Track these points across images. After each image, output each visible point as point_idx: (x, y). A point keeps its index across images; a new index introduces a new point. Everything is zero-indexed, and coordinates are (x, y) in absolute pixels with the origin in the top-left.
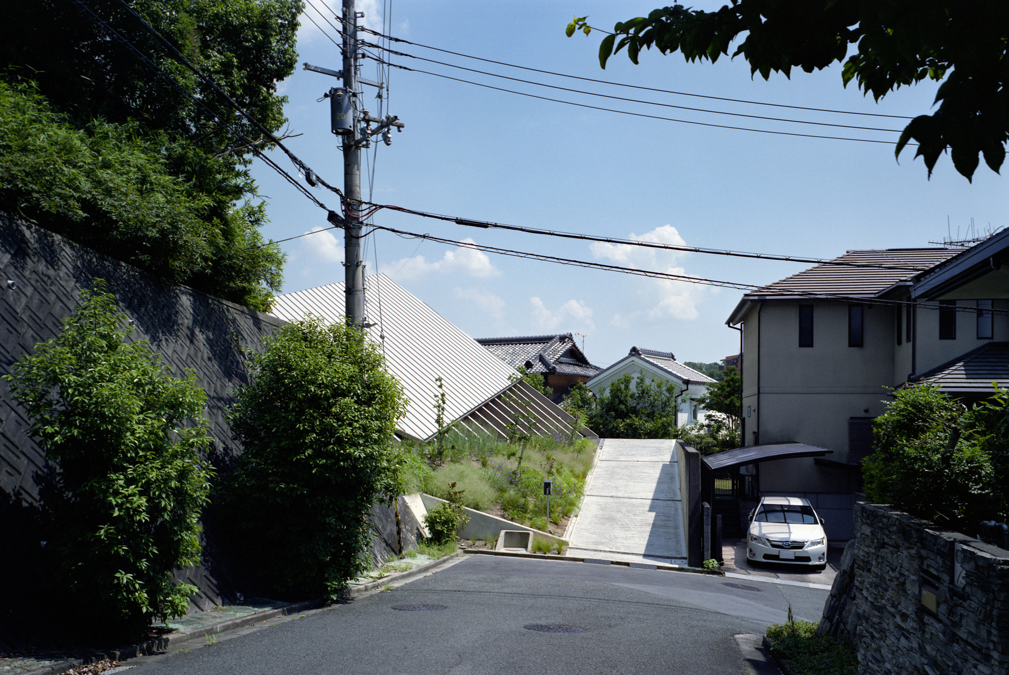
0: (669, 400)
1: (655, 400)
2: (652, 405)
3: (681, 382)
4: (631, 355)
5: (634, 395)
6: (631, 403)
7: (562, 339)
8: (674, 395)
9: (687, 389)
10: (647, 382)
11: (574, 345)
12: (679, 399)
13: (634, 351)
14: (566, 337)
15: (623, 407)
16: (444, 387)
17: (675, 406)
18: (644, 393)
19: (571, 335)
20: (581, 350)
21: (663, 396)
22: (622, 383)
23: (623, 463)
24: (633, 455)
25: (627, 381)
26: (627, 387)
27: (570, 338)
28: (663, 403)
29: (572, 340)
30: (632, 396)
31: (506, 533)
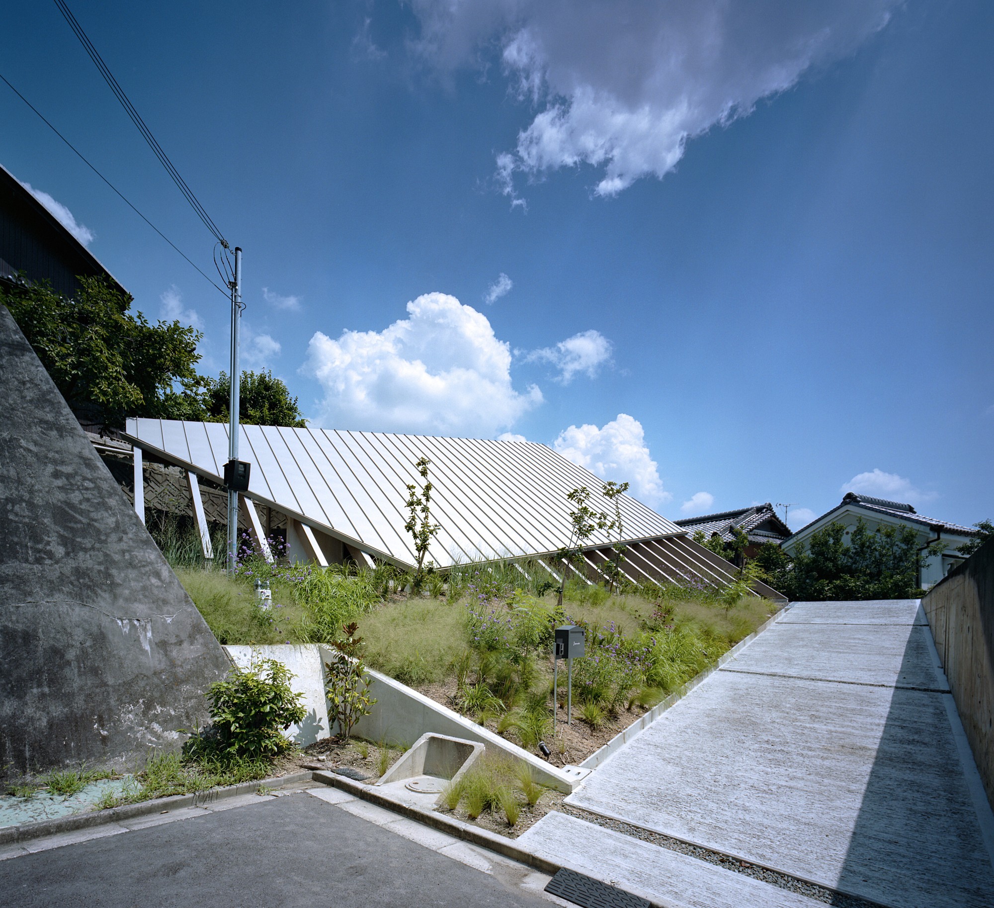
0: (905, 553)
1: (882, 555)
2: (878, 563)
3: (928, 529)
4: (844, 503)
5: (848, 550)
6: (843, 560)
7: (759, 510)
8: (916, 547)
9: (939, 538)
10: (869, 533)
11: (774, 516)
12: (925, 553)
13: (850, 499)
14: (764, 508)
15: (830, 565)
16: (430, 475)
17: (918, 561)
18: (863, 548)
19: (770, 505)
20: (783, 521)
21: (895, 548)
22: (829, 535)
23: (816, 626)
24: (838, 617)
25: (837, 532)
26: (837, 541)
27: (769, 508)
28: (895, 558)
29: (771, 510)
30: (846, 552)
31: (433, 739)
